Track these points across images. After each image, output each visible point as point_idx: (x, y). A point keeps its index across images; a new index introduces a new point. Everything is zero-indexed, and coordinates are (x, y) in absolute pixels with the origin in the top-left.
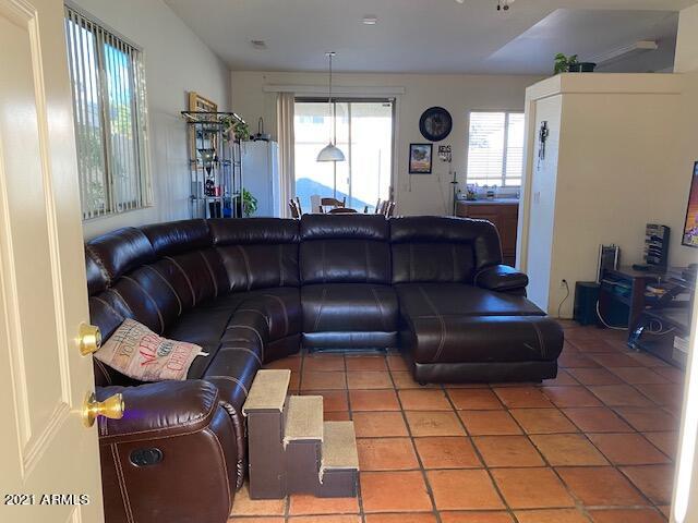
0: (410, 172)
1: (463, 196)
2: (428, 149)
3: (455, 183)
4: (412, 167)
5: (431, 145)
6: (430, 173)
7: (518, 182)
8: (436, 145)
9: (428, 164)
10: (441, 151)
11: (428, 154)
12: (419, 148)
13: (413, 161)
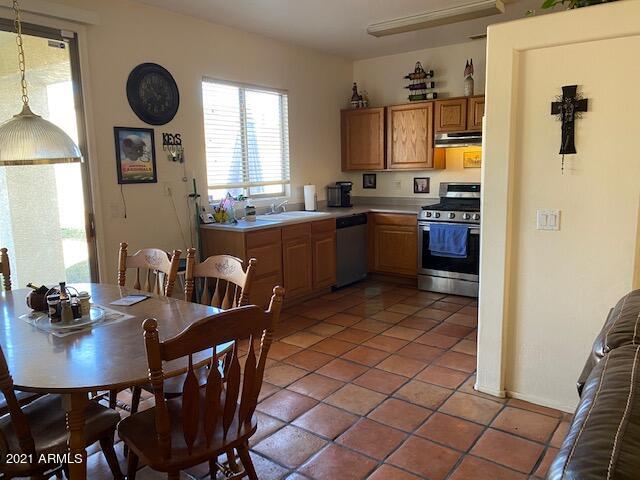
0: (121, 181)
1: (207, 216)
2: (147, 139)
3: (195, 196)
4: (124, 173)
5: (151, 132)
6: (155, 180)
7: (278, 189)
8: (159, 130)
9: (149, 165)
10: (166, 142)
11: (148, 148)
12: (133, 137)
13: (126, 161)
